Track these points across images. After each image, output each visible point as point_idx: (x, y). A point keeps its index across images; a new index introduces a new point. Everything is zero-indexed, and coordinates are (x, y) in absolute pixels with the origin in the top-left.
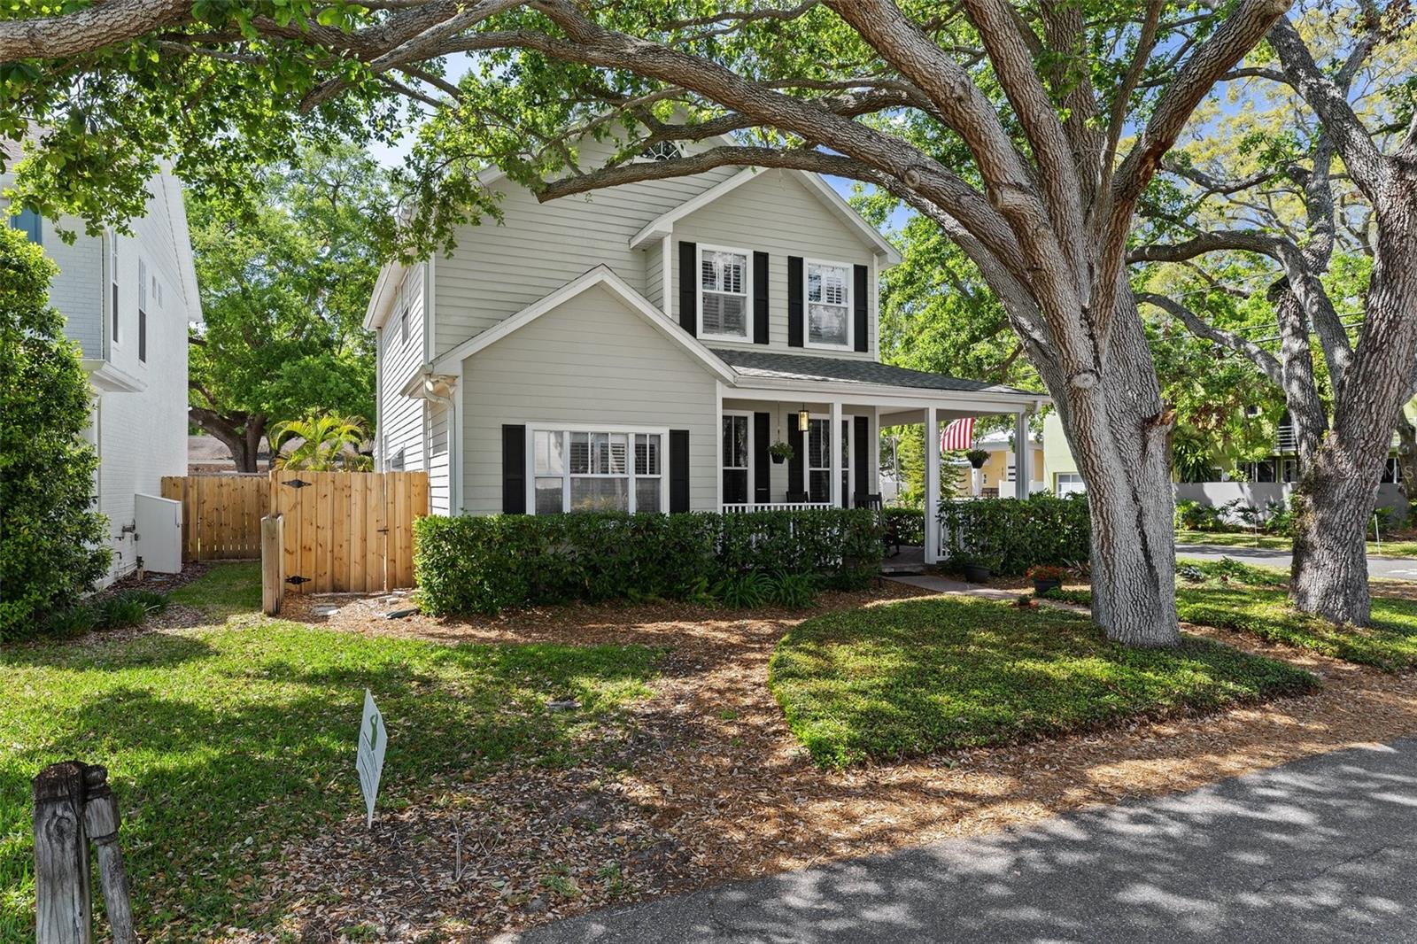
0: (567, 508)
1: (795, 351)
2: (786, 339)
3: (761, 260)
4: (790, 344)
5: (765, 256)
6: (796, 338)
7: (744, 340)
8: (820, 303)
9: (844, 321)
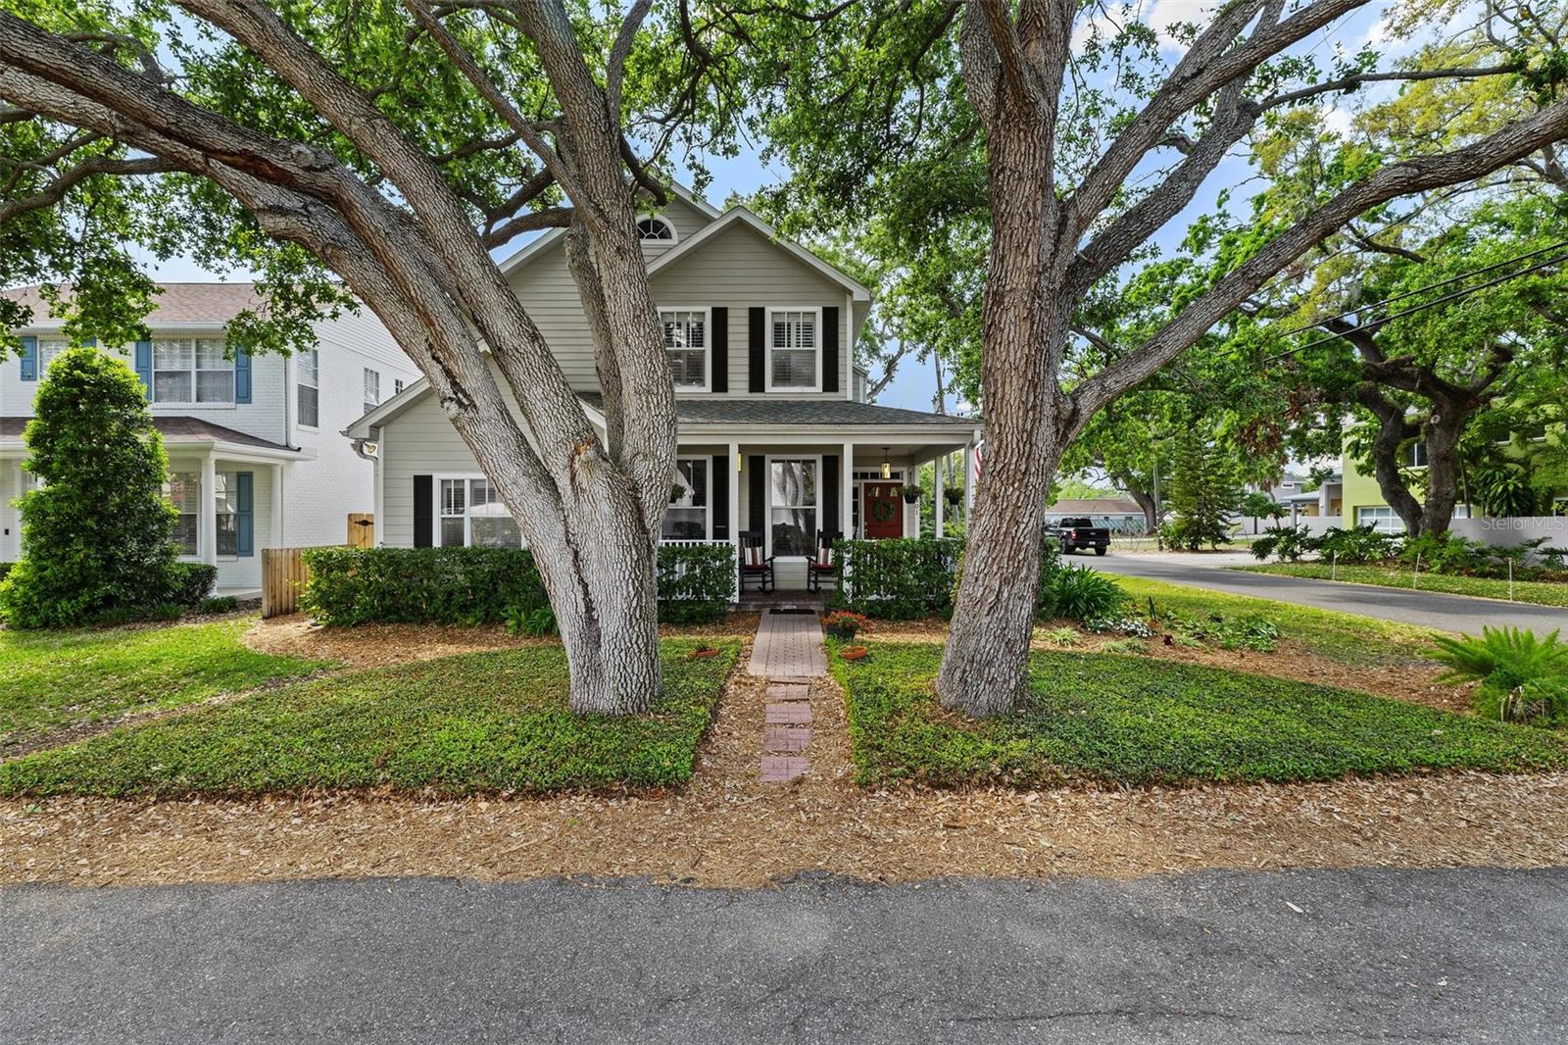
0: (467, 543)
1: (757, 397)
2: (746, 385)
3: (720, 316)
4: (751, 390)
5: (724, 311)
6: (756, 383)
7: (704, 390)
8: (786, 348)
9: (813, 364)
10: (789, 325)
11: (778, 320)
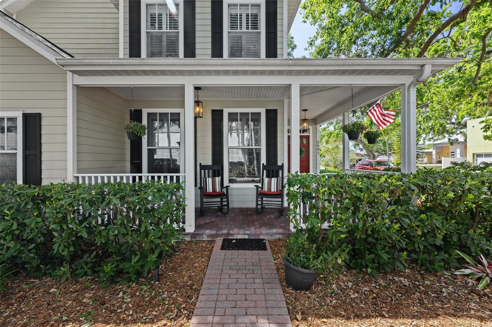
5: (193, 2)
6: (217, 51)
8: (239, 30)
9: (259, 42)
10: (241, 15)
11: (233, 12)
